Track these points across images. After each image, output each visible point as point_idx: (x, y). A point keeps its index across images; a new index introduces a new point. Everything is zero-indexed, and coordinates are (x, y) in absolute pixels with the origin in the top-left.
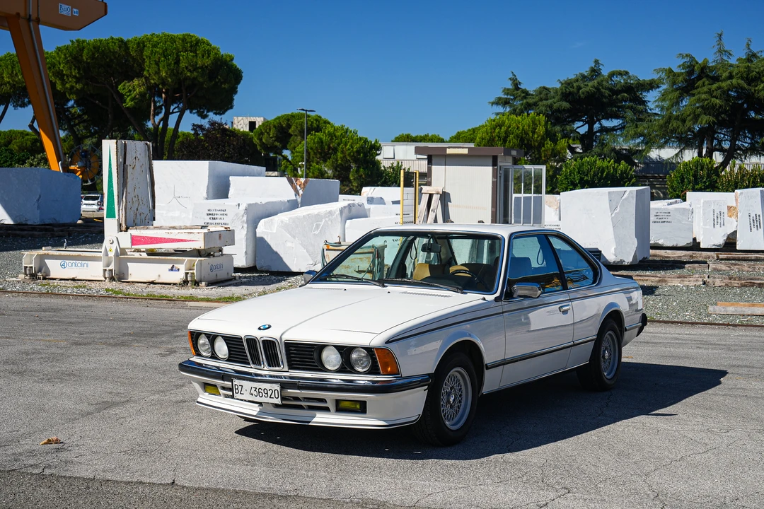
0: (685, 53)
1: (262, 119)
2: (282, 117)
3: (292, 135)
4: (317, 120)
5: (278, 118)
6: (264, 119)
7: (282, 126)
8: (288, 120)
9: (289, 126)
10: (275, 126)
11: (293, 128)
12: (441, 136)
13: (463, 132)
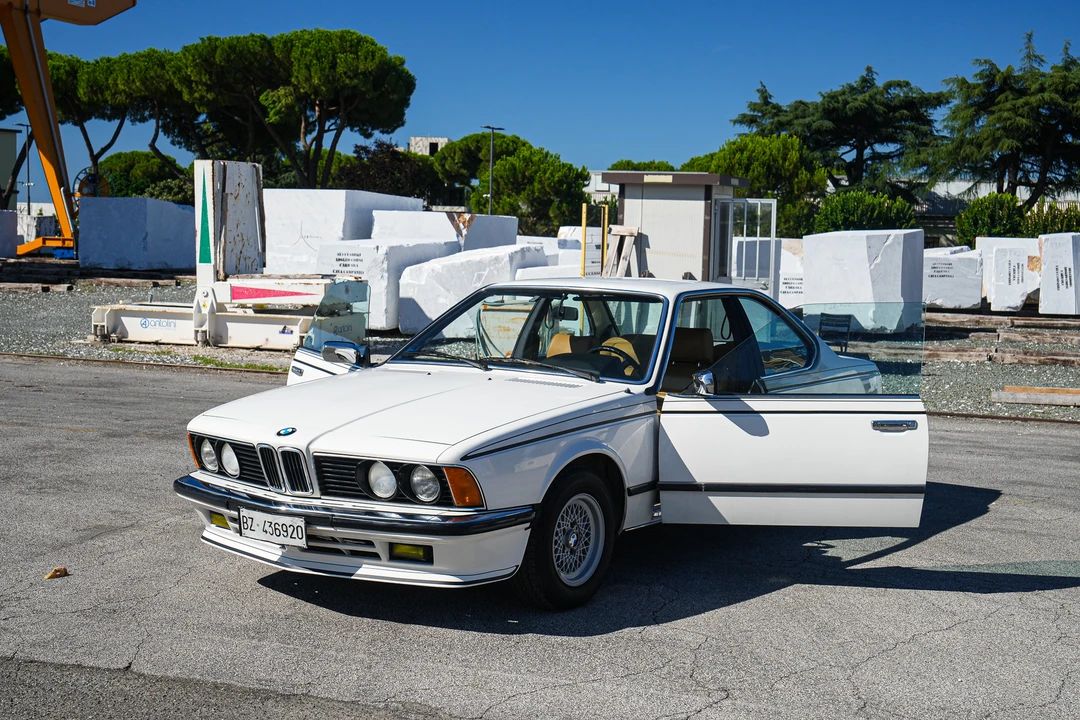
0: (983, 58)
1: (446, 140)
2: (471, 137)
3: (482, 161)
4: (513, 142)
5: (466, 139)
6: (449, 140)
7: (469, 149)
8: (478, 142)
9: (479, 149)
10: (461, 149)
11: (484, 151)
12: (670, 164)
13: (698, 159)
